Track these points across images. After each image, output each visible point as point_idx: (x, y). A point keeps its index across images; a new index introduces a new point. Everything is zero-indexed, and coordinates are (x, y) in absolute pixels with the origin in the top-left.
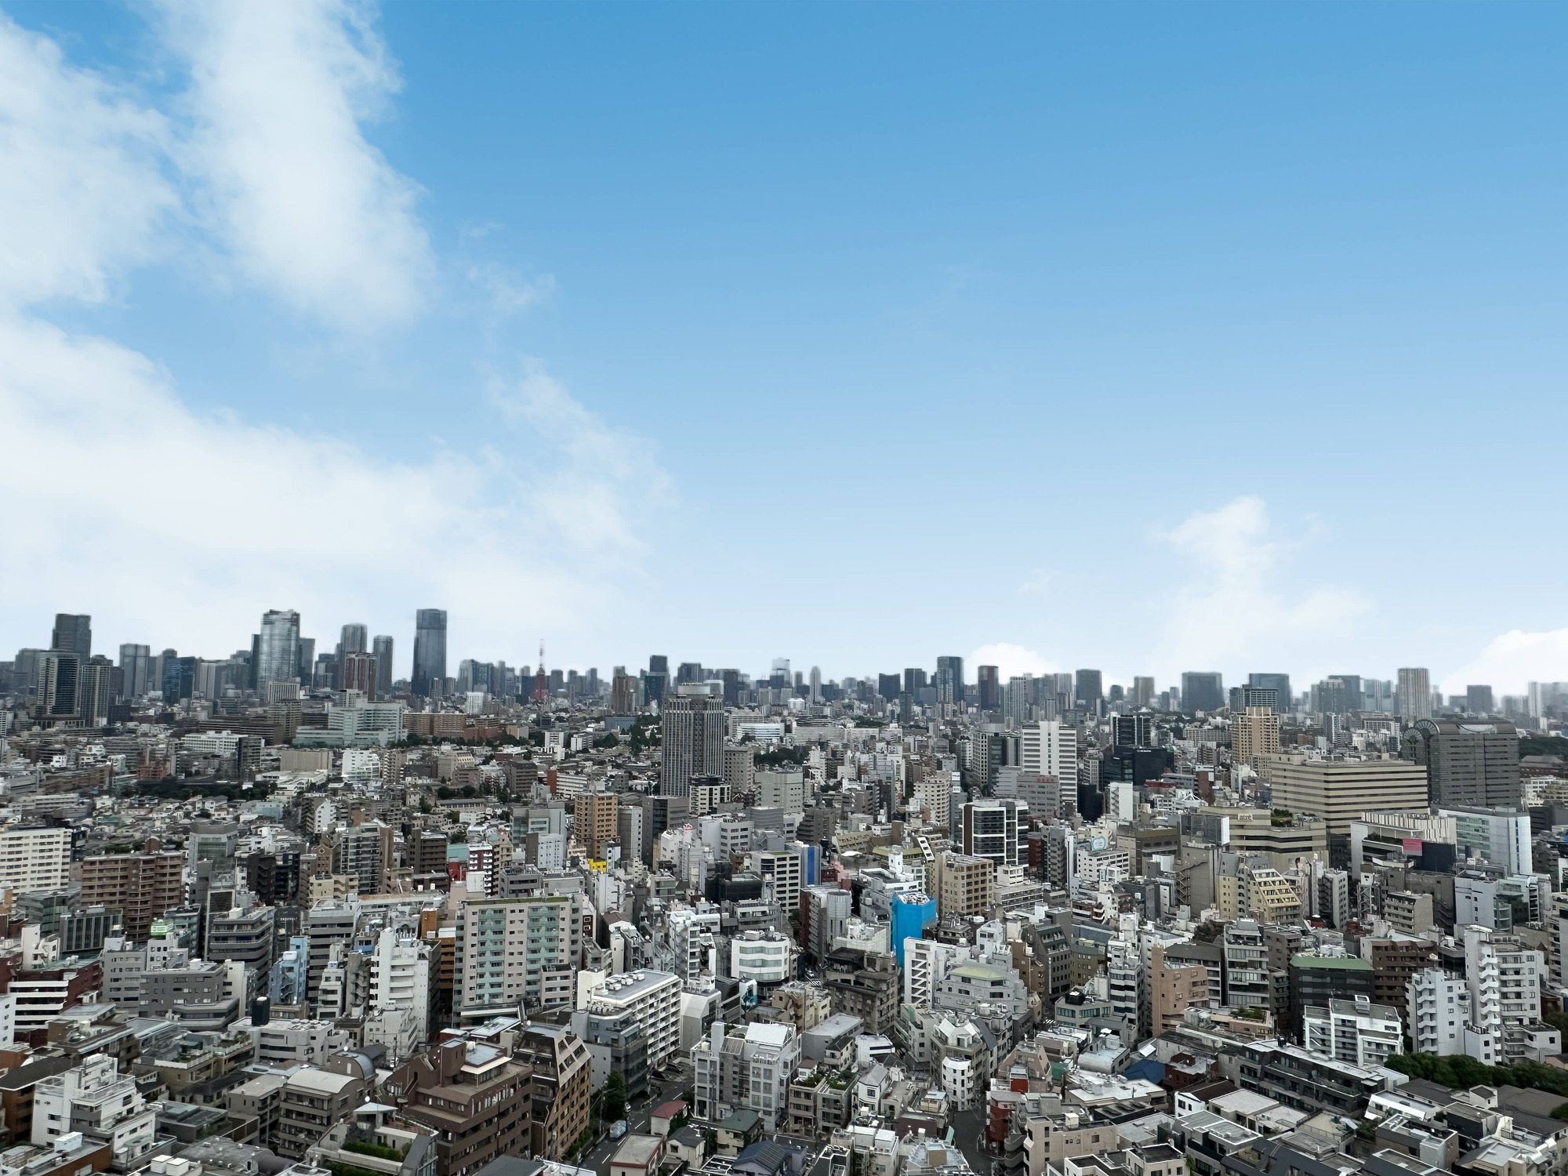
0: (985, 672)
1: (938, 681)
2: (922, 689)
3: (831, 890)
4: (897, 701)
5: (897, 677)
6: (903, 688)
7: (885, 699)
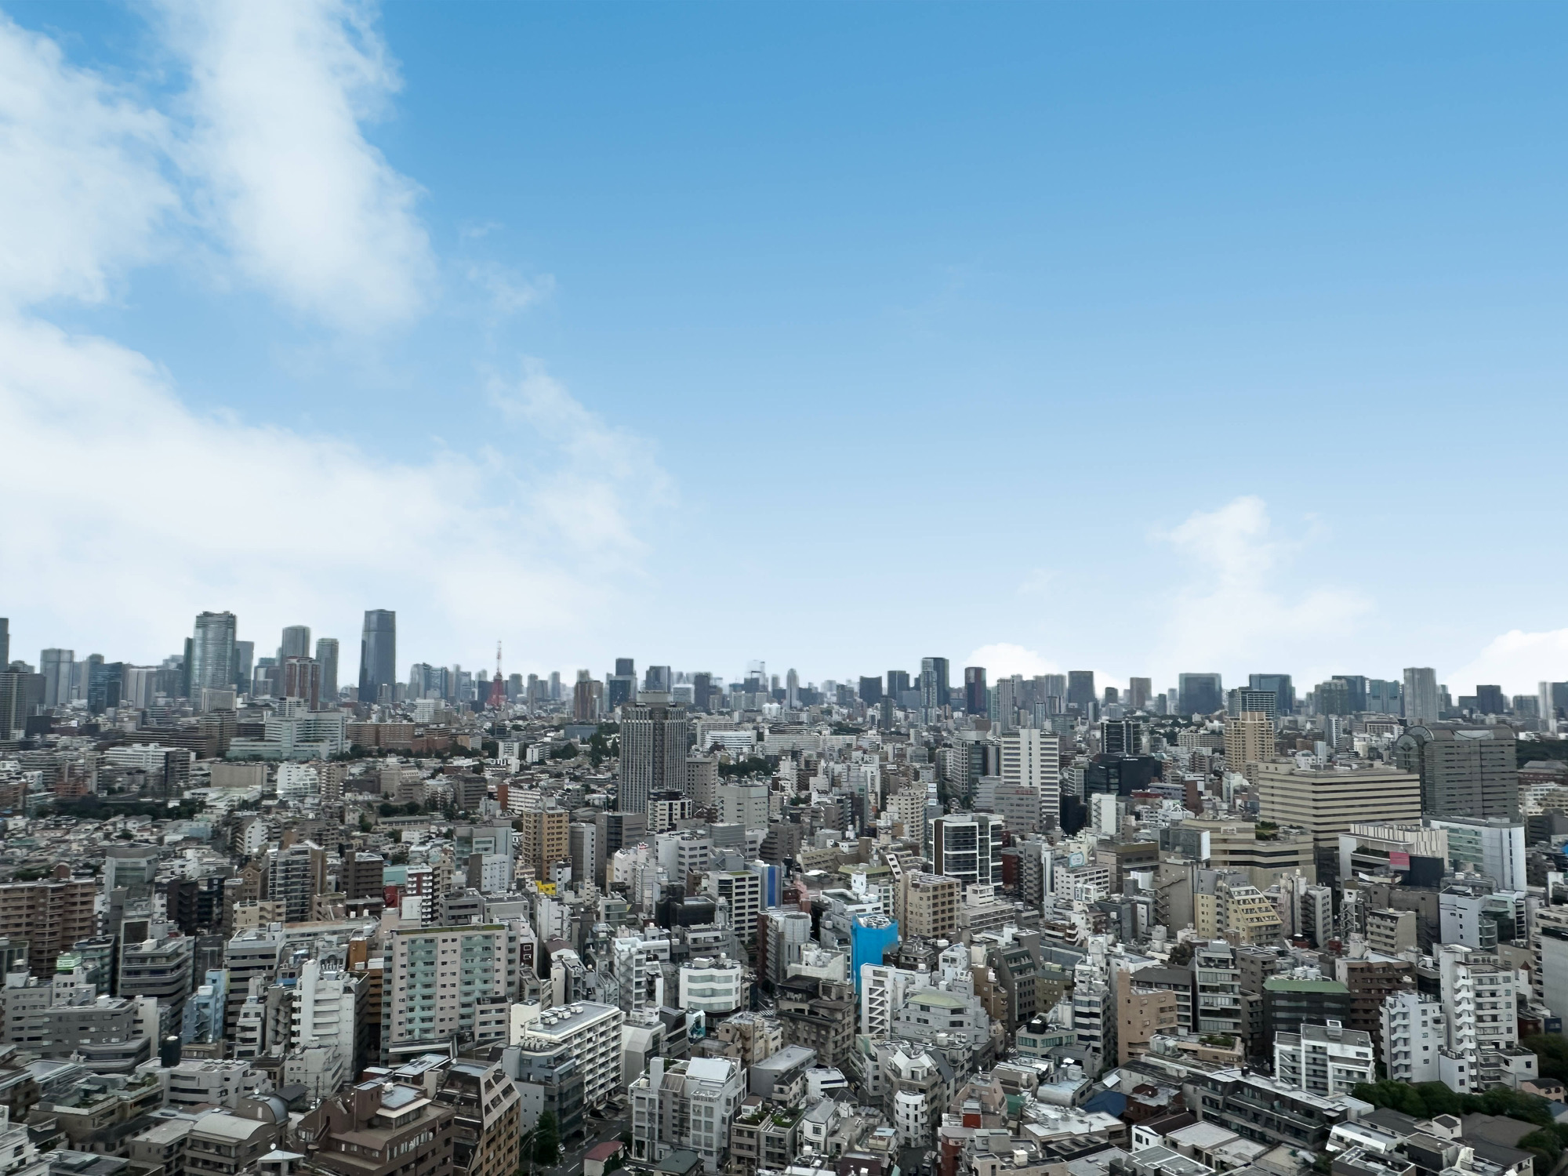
0: (972, 674)
1: (922, 684)
2: (905, 693)
3: (790, 913)
4: (878, 705)
5: (879, 680)
6: (885, 692)
7: (865, 703)
